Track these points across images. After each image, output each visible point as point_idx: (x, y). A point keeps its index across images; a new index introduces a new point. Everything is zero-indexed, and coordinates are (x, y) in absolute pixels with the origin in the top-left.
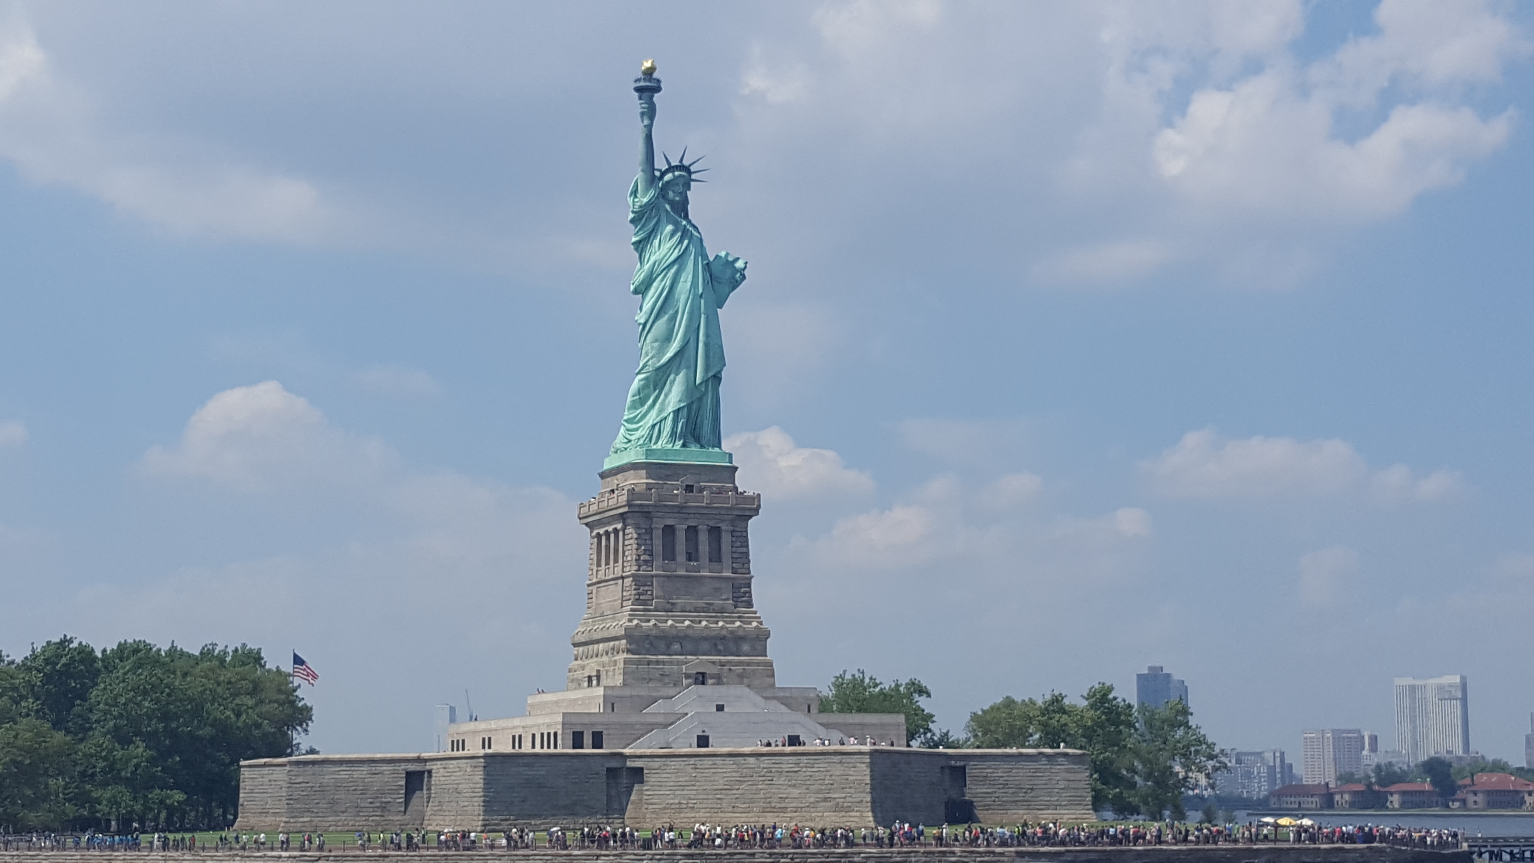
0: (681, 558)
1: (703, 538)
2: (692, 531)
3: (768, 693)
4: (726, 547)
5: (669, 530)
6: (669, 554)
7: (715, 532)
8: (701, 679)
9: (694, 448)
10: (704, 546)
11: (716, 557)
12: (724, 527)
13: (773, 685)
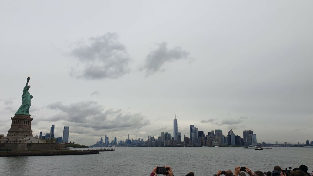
0: (26, 124)
1: (28, 122)
2: (27, 121)
5: (25, 121)
6: (25, 123)
7: (29, 122)
10: (28, 123)
11: (28, 124)
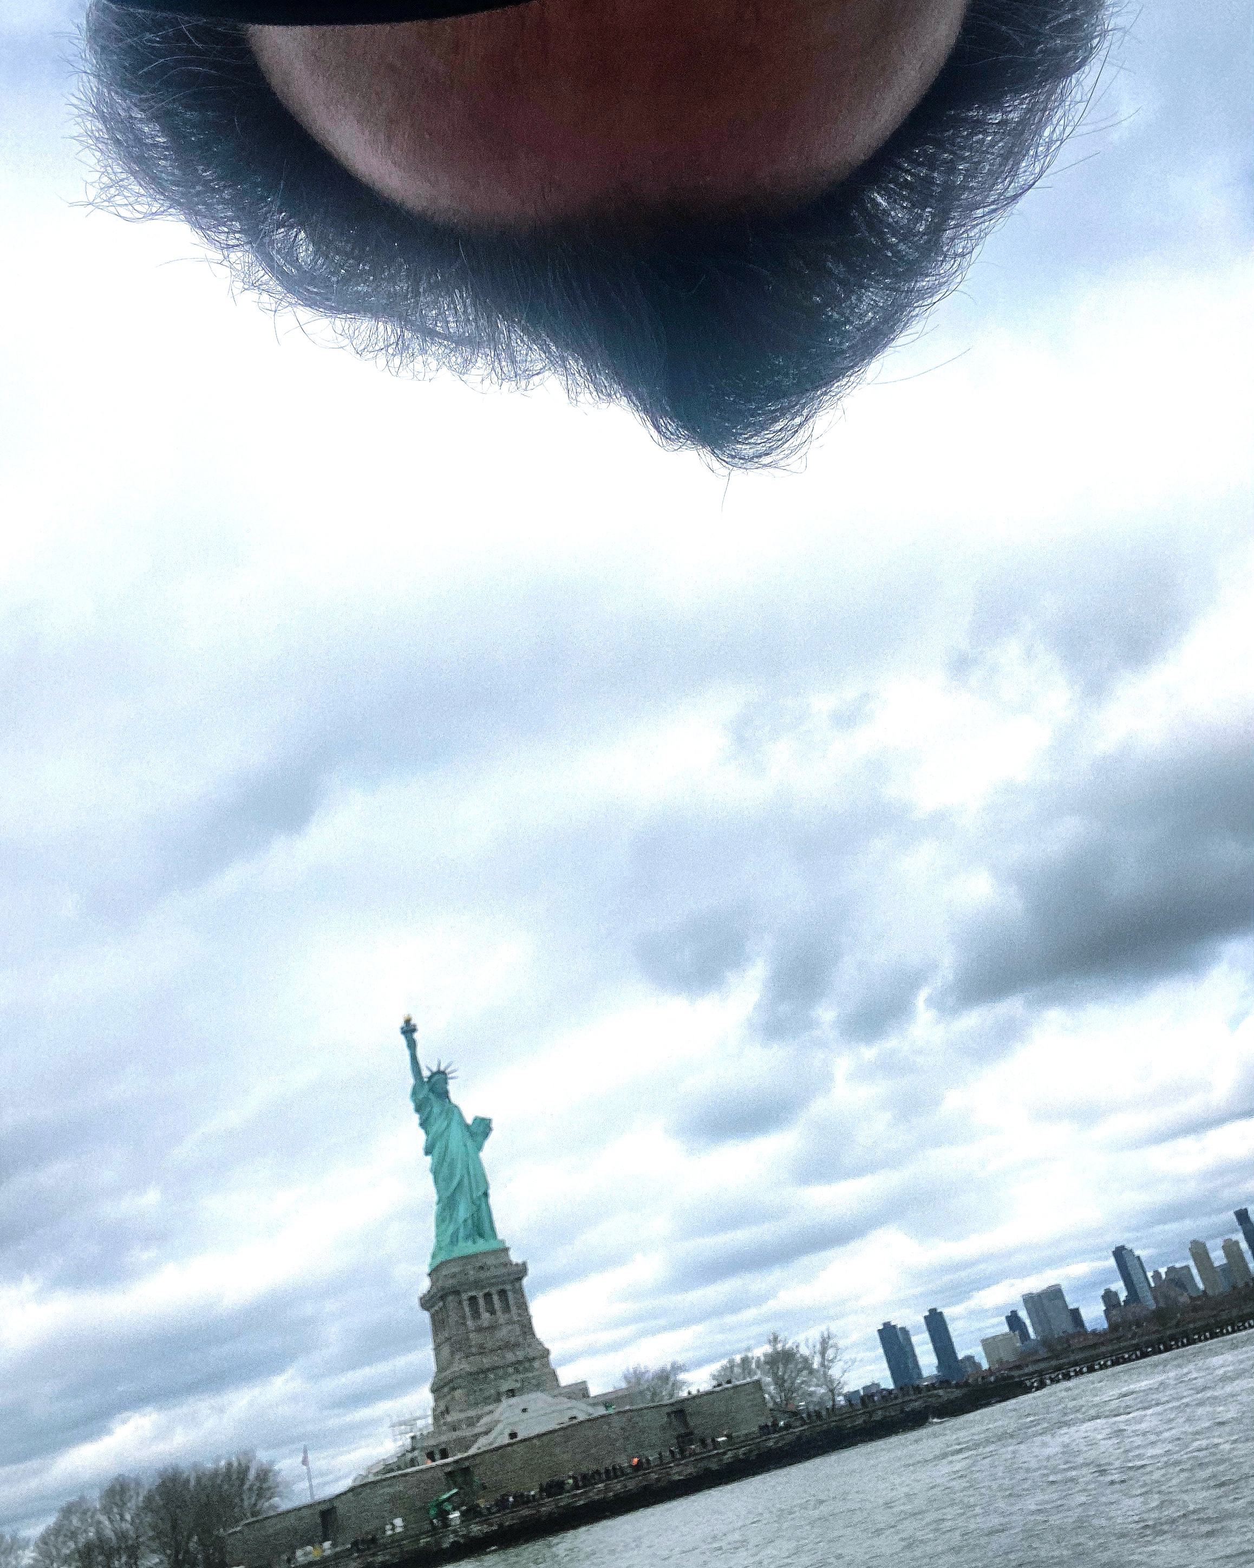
0: (484, 1315)
1: (495, 1298)
2: (488, 1296)
3: (556, 1392)
4: (511, 1301)
5: (473, 1299)
6: (476, 1315)
7: (502, 1293)
8: (512, 1393)
9: (481, 1242)
10: (497, 1304)
11: (507, 1309)
12: (508, 1287)
13: (558, 1386)
